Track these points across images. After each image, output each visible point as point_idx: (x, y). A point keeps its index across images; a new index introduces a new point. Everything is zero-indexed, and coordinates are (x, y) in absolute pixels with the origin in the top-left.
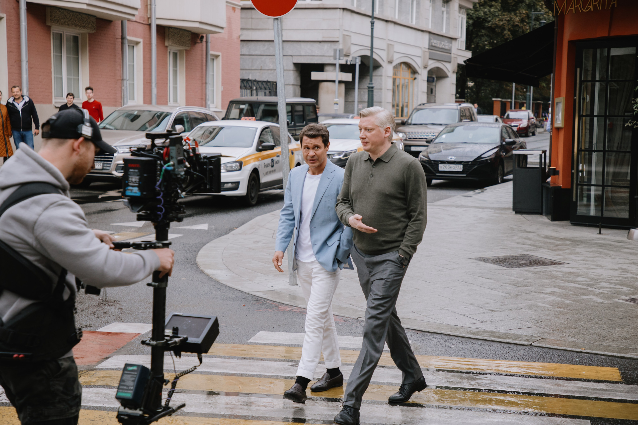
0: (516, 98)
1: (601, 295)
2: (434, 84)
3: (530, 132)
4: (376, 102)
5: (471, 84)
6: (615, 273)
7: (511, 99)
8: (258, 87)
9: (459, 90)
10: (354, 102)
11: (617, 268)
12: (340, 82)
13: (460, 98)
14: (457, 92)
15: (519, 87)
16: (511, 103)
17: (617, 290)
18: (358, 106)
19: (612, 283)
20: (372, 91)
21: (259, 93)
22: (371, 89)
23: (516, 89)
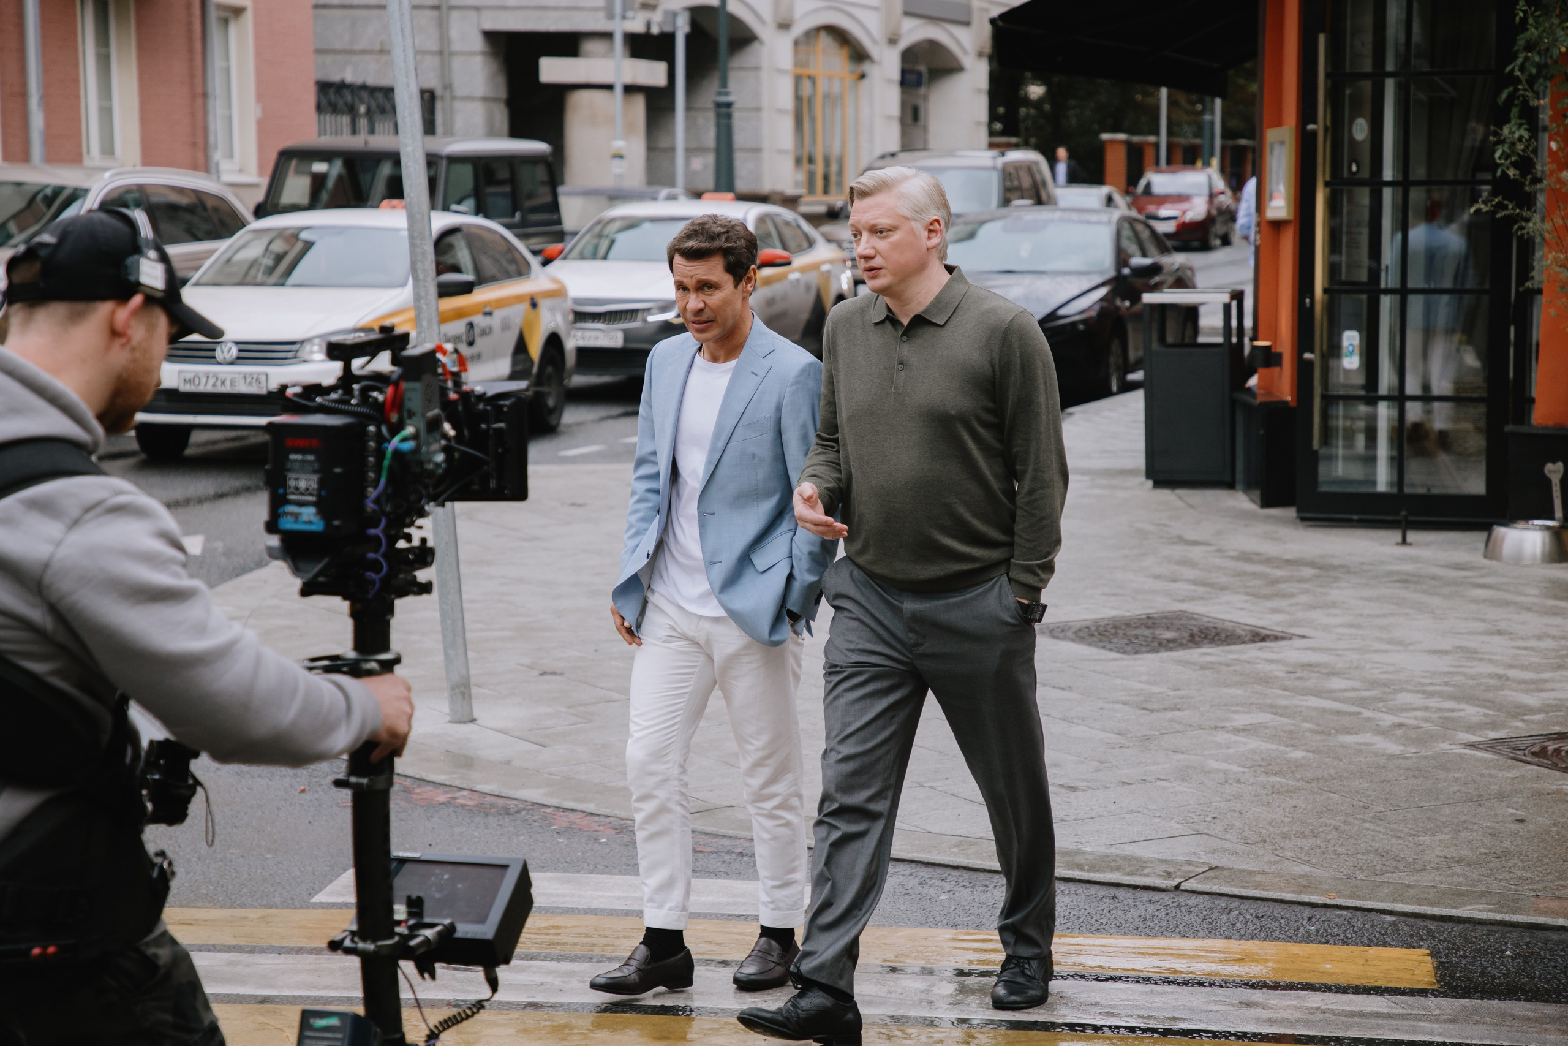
0: (1171, 133)
1: (1399, 732)
2: (922, 90)
3: (1216, 236)
4: (743, 150)
5: (1036, 91)
6: (1442, 664)
7: (1156, 132)
8: (374, 105)
9: (1001, 110)
10: (673, 149)
11: (1448, 647)
12: (630, 89)
13: (1004, 133)
14: (993, 117)
15: (1182, 98)
16: (1157, 146)
17: (1447, 715)
18: (687, 163)
19: (1431, 695)
20: (729, 116)
21: (377, 126)
22: (724, 110)
23: (1172, 103)
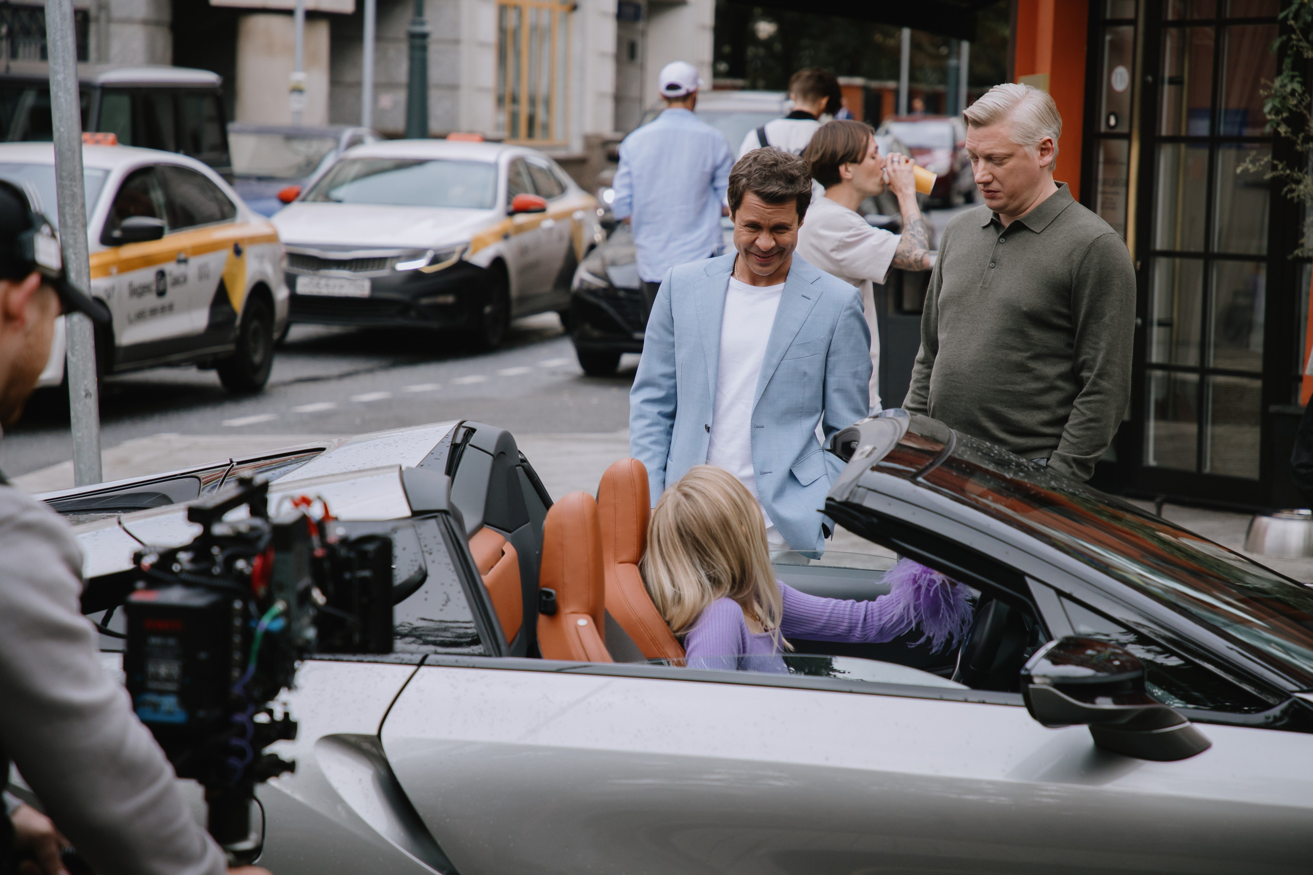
0: (912, 78)
2: (640, 25)
3: (959, 193)
4: (440, 86)
5: (765, 29)
7: (897, 77)
8: (17, 26)
9: (727, 49)
10: (359, 84)
12: (312, 16)
13: (729, 74)
14: (718, 56)
15: (925, 40)
16: (896, 92)
18: (375, 100)
20: (424, 49)
21: (21, 51)
22: (418, 42)
23: (915, 46)
